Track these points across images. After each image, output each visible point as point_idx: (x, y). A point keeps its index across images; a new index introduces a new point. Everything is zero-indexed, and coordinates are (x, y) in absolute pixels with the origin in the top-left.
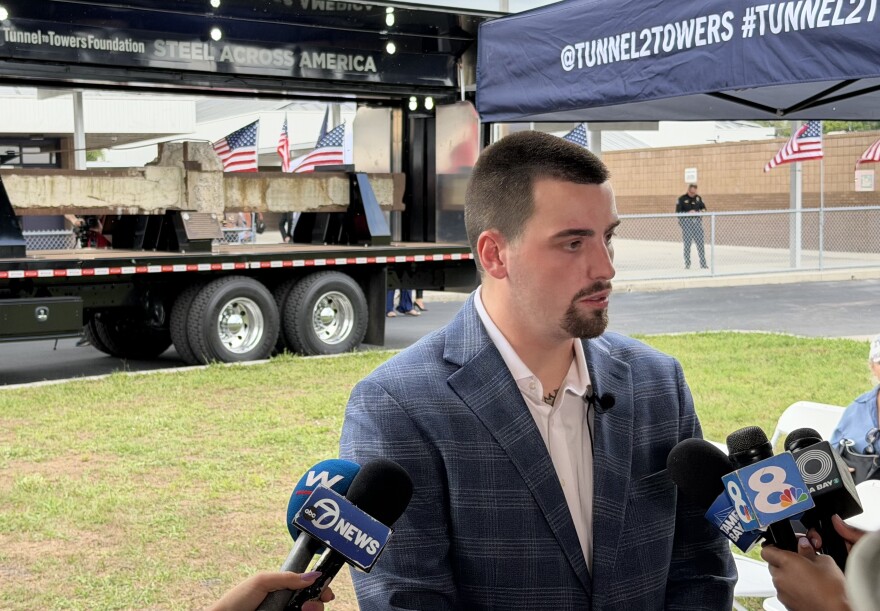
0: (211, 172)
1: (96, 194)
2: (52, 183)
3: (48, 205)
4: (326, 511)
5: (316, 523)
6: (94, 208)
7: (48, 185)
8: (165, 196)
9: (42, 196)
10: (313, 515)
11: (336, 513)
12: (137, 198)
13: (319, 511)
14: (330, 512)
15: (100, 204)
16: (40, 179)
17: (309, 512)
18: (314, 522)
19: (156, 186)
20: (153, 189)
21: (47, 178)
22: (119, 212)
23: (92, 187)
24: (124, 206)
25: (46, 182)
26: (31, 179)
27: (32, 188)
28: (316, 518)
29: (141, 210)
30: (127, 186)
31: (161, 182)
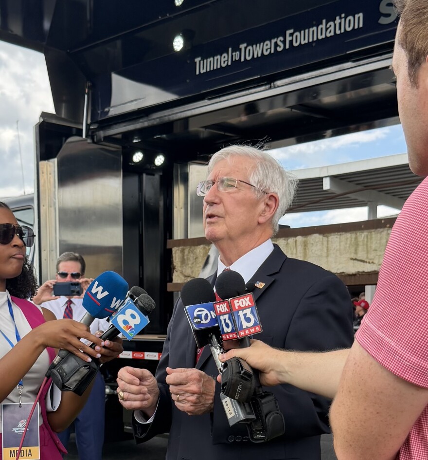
1: (361, 255)
4: (202, 314)
5: (204, 322)
7: (300, 249)
10: (199, 320)
11: (206, 311)
13: (199, 317)
14: (204, 313)
16: (291, 240)
17: (196, 320)
18: (202, 322)
21: (299, 239)
23: (357, 245)
28: (202, 320)
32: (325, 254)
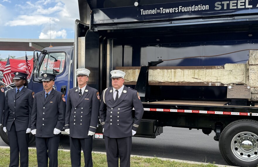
0: (255, 65)
1: (196, 77)
2: (175, 72)
3: (173, 81)
6: (195, 83)
7: (173, 73)
8: (236, 78)
9: (170, 77)
12: (219, 78)
15: (198, 81)
16: (169, 70)
19: (230, 73)
20: (228, 74)
21: (173, 70)
22: (210, 85)
23: (195, 73)
24: (211, 82)
25: (172, 72)
26: (166, 71)
27: (165, 74)
29: (222, 84)
30: (213, 73)
31: (233, 71)
32: (182, 76)
